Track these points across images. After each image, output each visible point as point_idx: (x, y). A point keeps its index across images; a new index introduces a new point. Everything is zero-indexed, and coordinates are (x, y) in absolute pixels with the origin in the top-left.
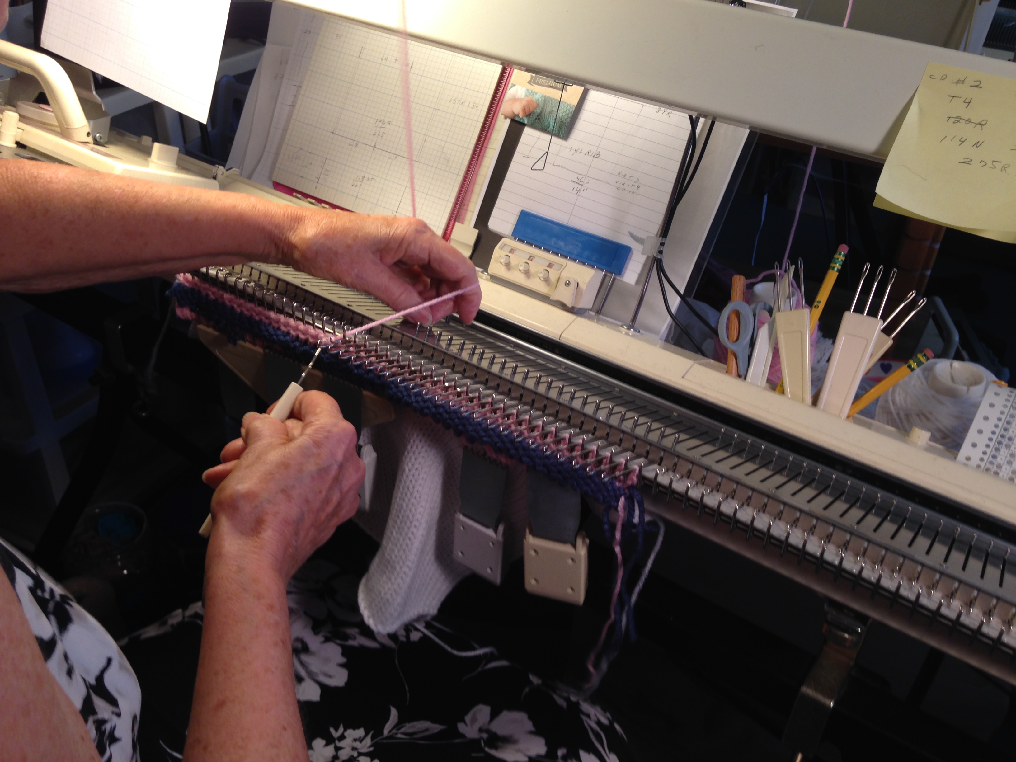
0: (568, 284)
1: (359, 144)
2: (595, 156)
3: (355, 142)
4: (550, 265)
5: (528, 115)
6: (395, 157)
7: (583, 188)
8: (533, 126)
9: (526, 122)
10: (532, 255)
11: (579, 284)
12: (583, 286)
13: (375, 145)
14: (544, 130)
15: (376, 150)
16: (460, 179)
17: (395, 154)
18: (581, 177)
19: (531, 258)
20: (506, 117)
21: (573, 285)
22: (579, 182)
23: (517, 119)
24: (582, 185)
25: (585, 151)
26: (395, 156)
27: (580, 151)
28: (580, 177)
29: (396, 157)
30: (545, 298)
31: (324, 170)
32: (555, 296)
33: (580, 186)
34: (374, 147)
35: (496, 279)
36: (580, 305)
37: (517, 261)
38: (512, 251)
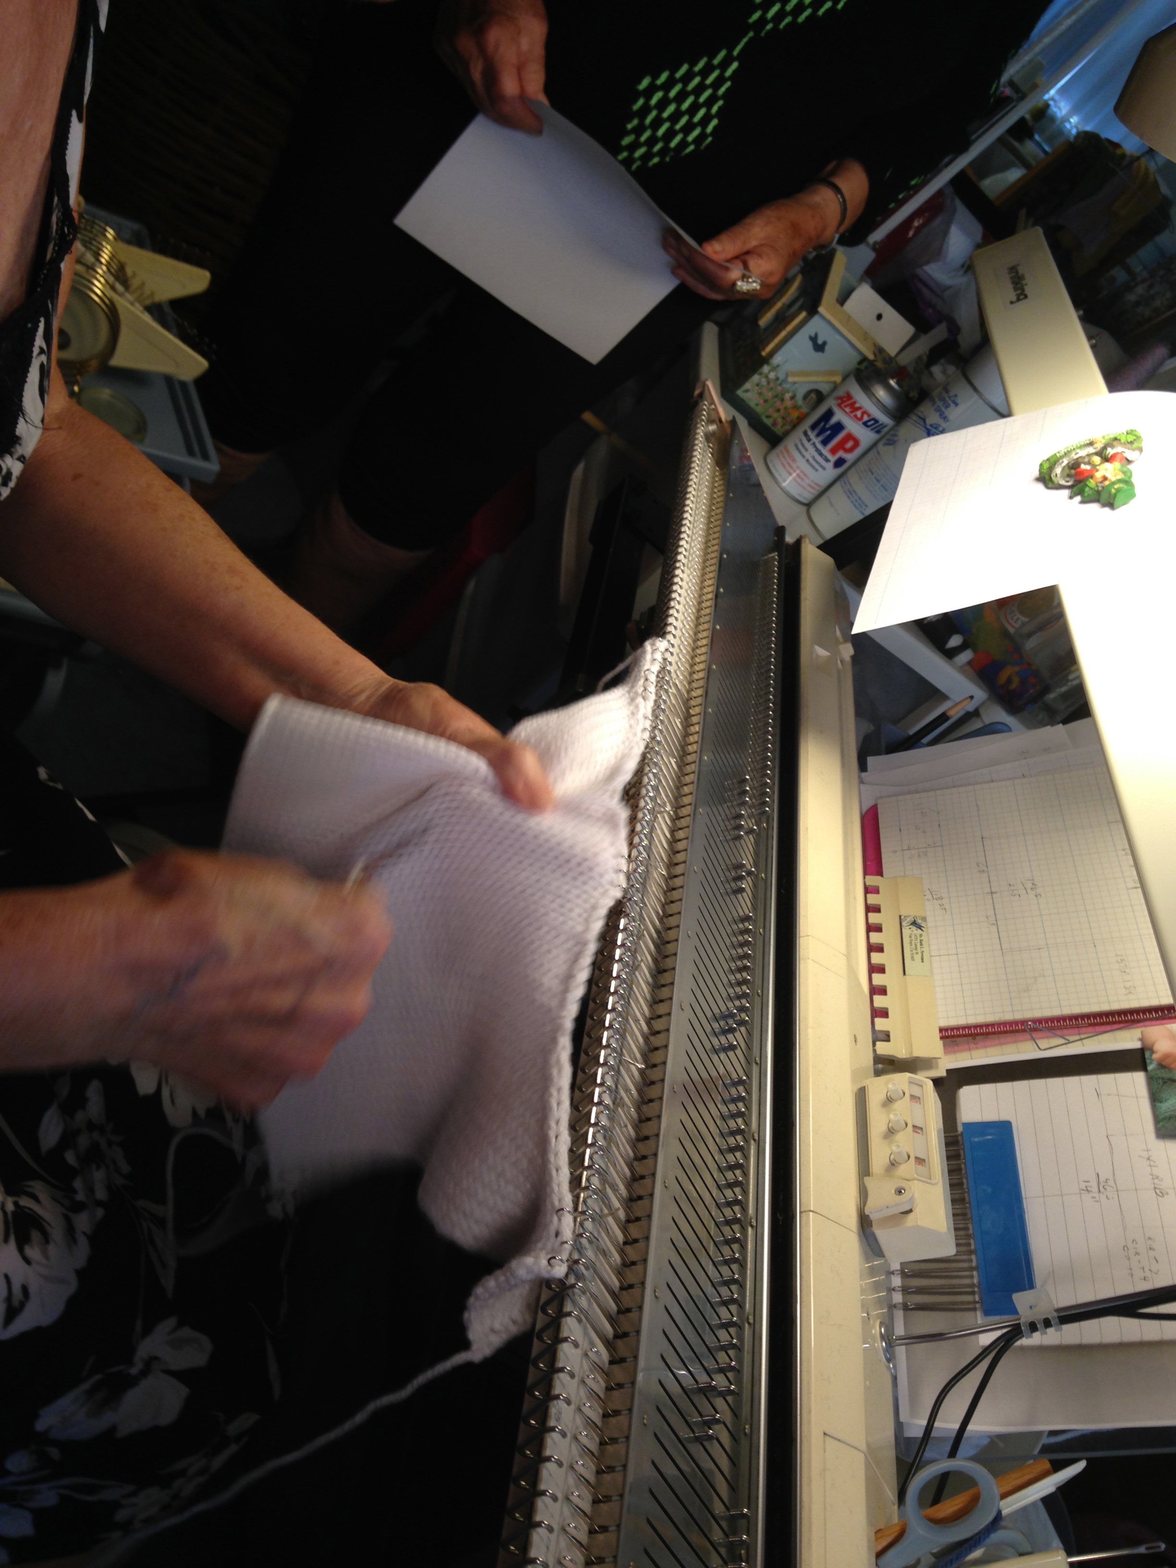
0: (899, 1192)
1: (986, 875)
2: (1157, 1190)
4: (920, 1161)
5: (1162, 1066)
7: (1096, 1195)
8: (1150, 1080)
9: (1150, 1068)
10: (924, 1130)
11: (911, 1215)
12: (910, 1220)
13: (996, 893)
14: (1156, 1099)
15: (990, 896)
16: (1009, 1017)
18: (1113, 1185)
19: (917, 1129)
20: (1140, 1039)
22: (1101, 1187)
23: (1147, 1054)
24: (1100, 1192)
25: (1156, 1171)
26: (995, 922)
27: (1152, 1164)
28: (1111, 1183)
29: (993, 924)
31: (924, 850)
32: (873, 1184)
33: (1097, 1190)
34: (992, 893)
35: (861, 1097)
36: (881, 1234)
37: (902, 1110)
38: (914, 1098)
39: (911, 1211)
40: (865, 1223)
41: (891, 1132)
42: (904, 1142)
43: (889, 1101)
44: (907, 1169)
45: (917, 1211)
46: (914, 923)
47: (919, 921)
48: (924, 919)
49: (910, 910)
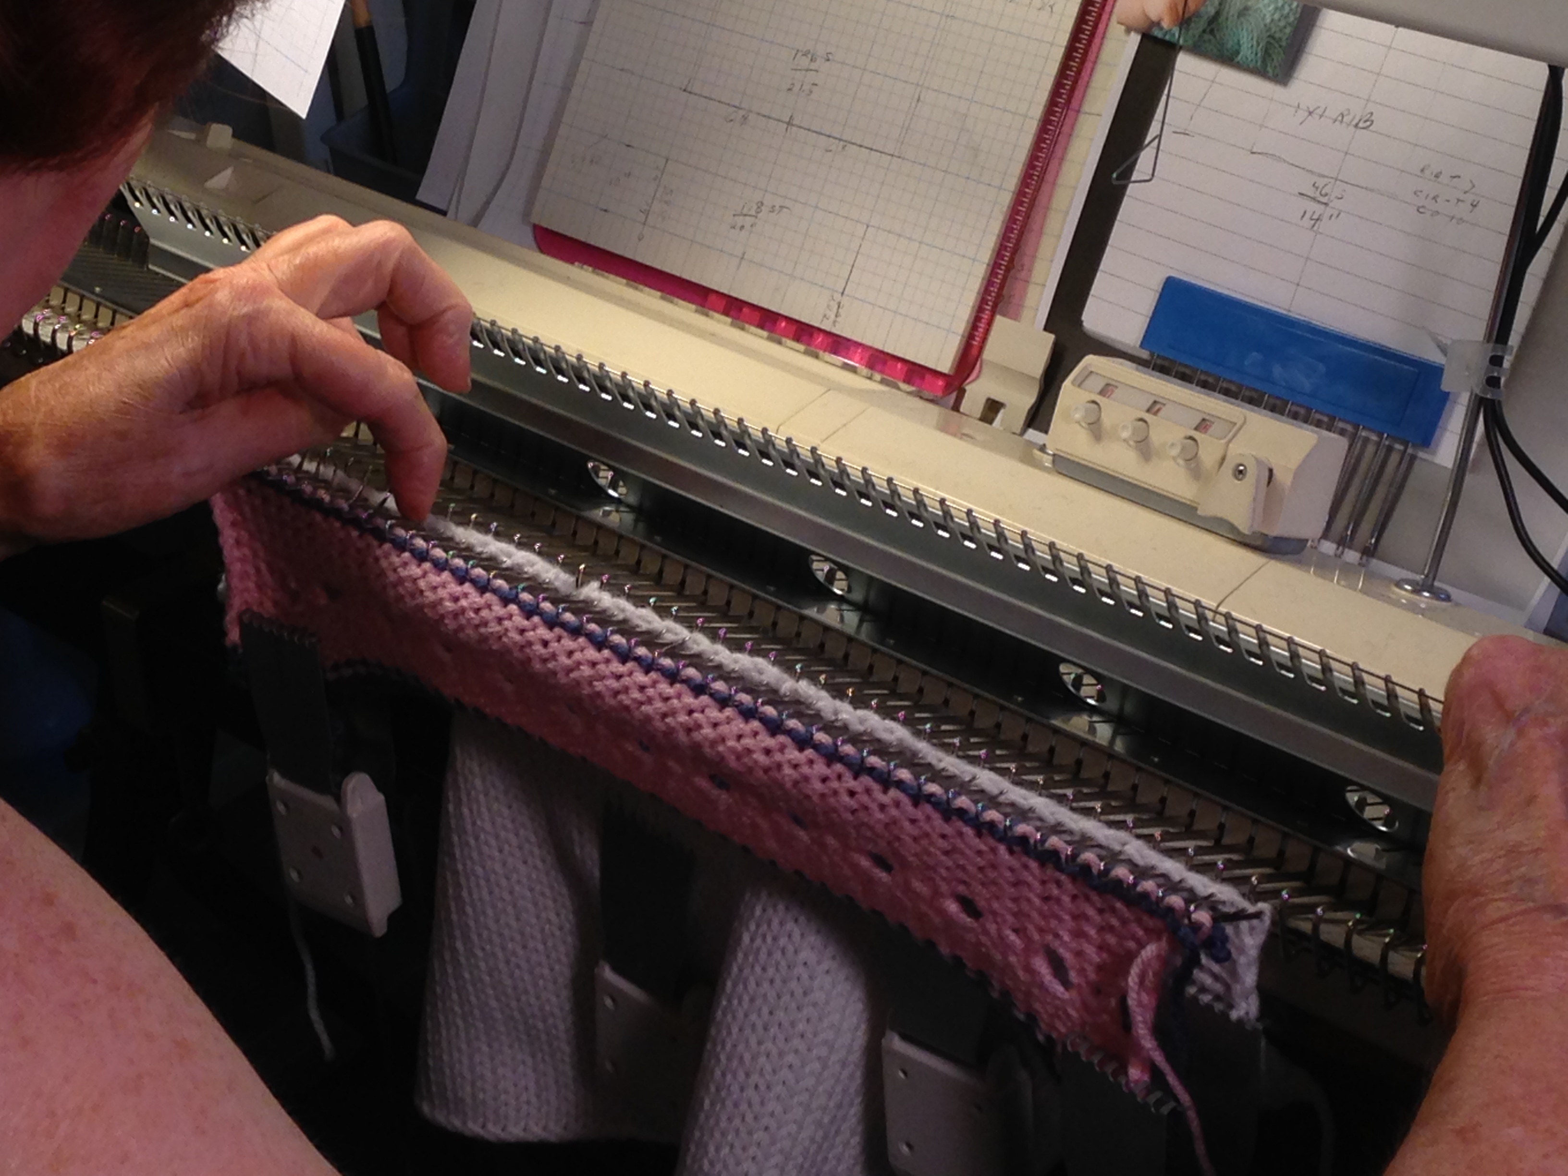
0: (1240, 473)
1: (752, 117)
2: (1361, 125)
3: (741, 113)
6: (840, 148)
7: (1329, 211)
9: (1179, 40)
10: (1158, 400)
11: (1275, 471)
12: (1283, 477)
13: (792, 118)
14: (1228, 57)
15: (794, 129)
16: (1006, 199)
17: (840, 140)
18: (1326, 180)
19: (1154, 408)
20: (1128, 31)
21: (1253, 475)
22: (1320, 198)
23: (1157, 33)
24: (1326, 204)
25: (1333, 113)
26: (842, 143)
27: (1320, 111)
28: (1321, 182)
29: (844, 147)
30: (1187, 513)
31: (661, 189)
32: (1209, 507)
33: (1323, 207)
34: (789, 123)
35: (1067, 466)
36: (1278, 528)
37: (1117, 416)
38: (1106, 390)
39: (1271, 471)
40: (1257, 543)
41: (1143, 448)
42: (1167, 433)
43: (1095, 428)
44: (1208, 449)
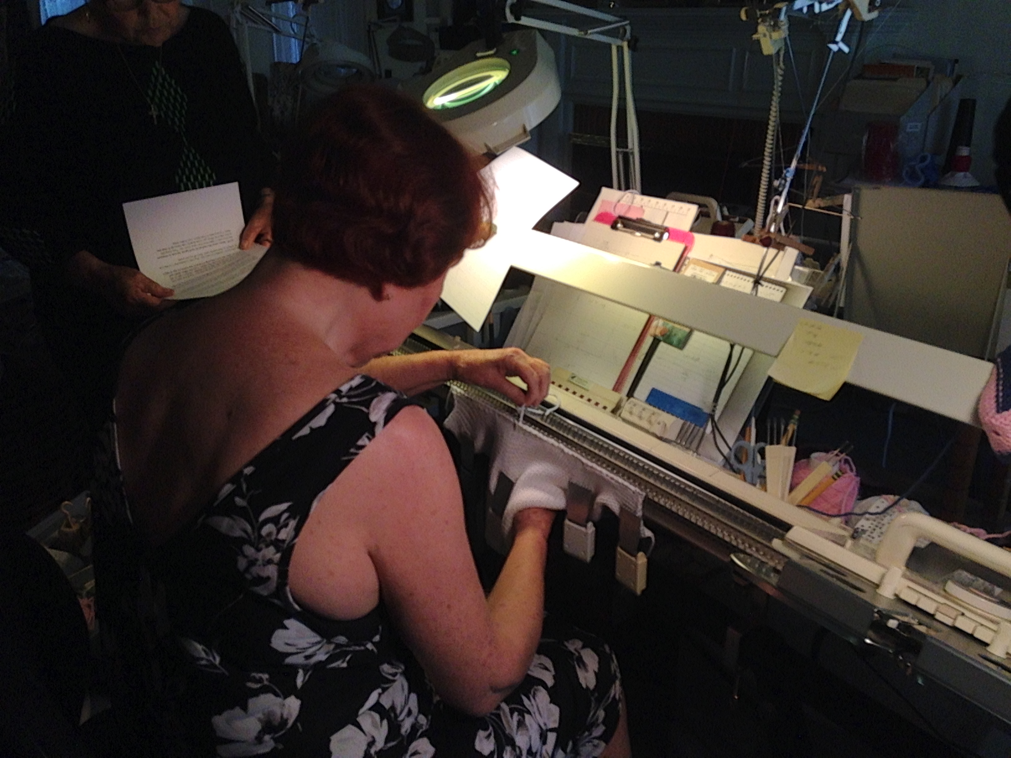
0: (659, 423)
2: (696, 360)
4: (653, 414)
5: (663, 336)
7: (688, 377)
8: (665, 341)
9: (661, 339)
12: (668, 425)
13: (578, 347)
14: (671, 344)
16: (621, 368)
18: (688, 371)
19: (644, 409)
20: (651, 336)
21: (662, 424)
22: (686, 374)
23: (657, 338)
25: (691, 357)
27: (688, 356)
30: (647, 431)
32: (652, 430)
35: (624, 420)
36: (666, 436)
37: (636, 410)
38: (635, 405)
39: (666, 425)
40: (661, 438)
41: (640, 417)
42: (645, 415)
43: (631, 413)
44: (653, 418)
45: (666, 422)
46: (573, 377)
47: (573, 376)
48: (573, 374)
49: (568, 376)
